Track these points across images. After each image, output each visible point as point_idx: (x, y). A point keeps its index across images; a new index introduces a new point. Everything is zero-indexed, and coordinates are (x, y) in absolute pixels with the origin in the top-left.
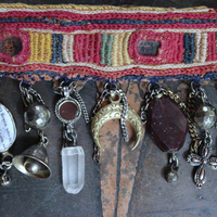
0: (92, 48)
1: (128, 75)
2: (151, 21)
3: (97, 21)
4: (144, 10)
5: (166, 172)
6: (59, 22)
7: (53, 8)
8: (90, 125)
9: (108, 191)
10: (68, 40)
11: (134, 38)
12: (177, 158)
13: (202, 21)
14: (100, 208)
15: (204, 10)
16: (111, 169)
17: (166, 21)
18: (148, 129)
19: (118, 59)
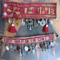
0: (34, 40)
1: (38, 42)
2: (40, 37)
3: (35, 38)
4: (39, 36)
5: (42, 51)
6: (31, 38)
7: (30, 37)
8: (35, 47)
9: (37, 53)
10: (32, 40)
11: (38, 39)
12: (43, 49)
13: (44, 36)
14: (37, 55)
15: (44, 35)
16: (37, 51)
17: (41, 37)
18: (40, 47)
19: (37, 41)
